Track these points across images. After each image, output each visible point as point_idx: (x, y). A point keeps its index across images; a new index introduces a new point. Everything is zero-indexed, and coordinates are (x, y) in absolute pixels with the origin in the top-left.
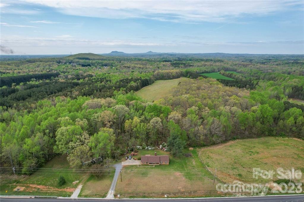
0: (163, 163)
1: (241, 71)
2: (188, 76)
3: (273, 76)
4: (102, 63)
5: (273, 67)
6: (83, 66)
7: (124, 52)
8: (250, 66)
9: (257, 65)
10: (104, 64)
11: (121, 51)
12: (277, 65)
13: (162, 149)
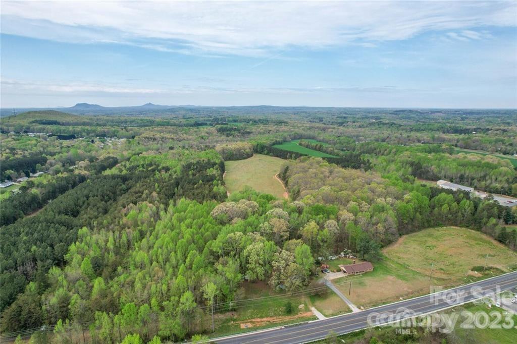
0: (368, 270)
1: (324, 139)
2: (265, 153)
3: (373, 147)
4: (94, 131)
5: (361, 132)
6: (61, 137)
7: (101, 105)
8: (330, 130)
9: (338, 129)
10: (98, 132)
11: (94, 104)
12: (360, 127)
13: (346, 257)
